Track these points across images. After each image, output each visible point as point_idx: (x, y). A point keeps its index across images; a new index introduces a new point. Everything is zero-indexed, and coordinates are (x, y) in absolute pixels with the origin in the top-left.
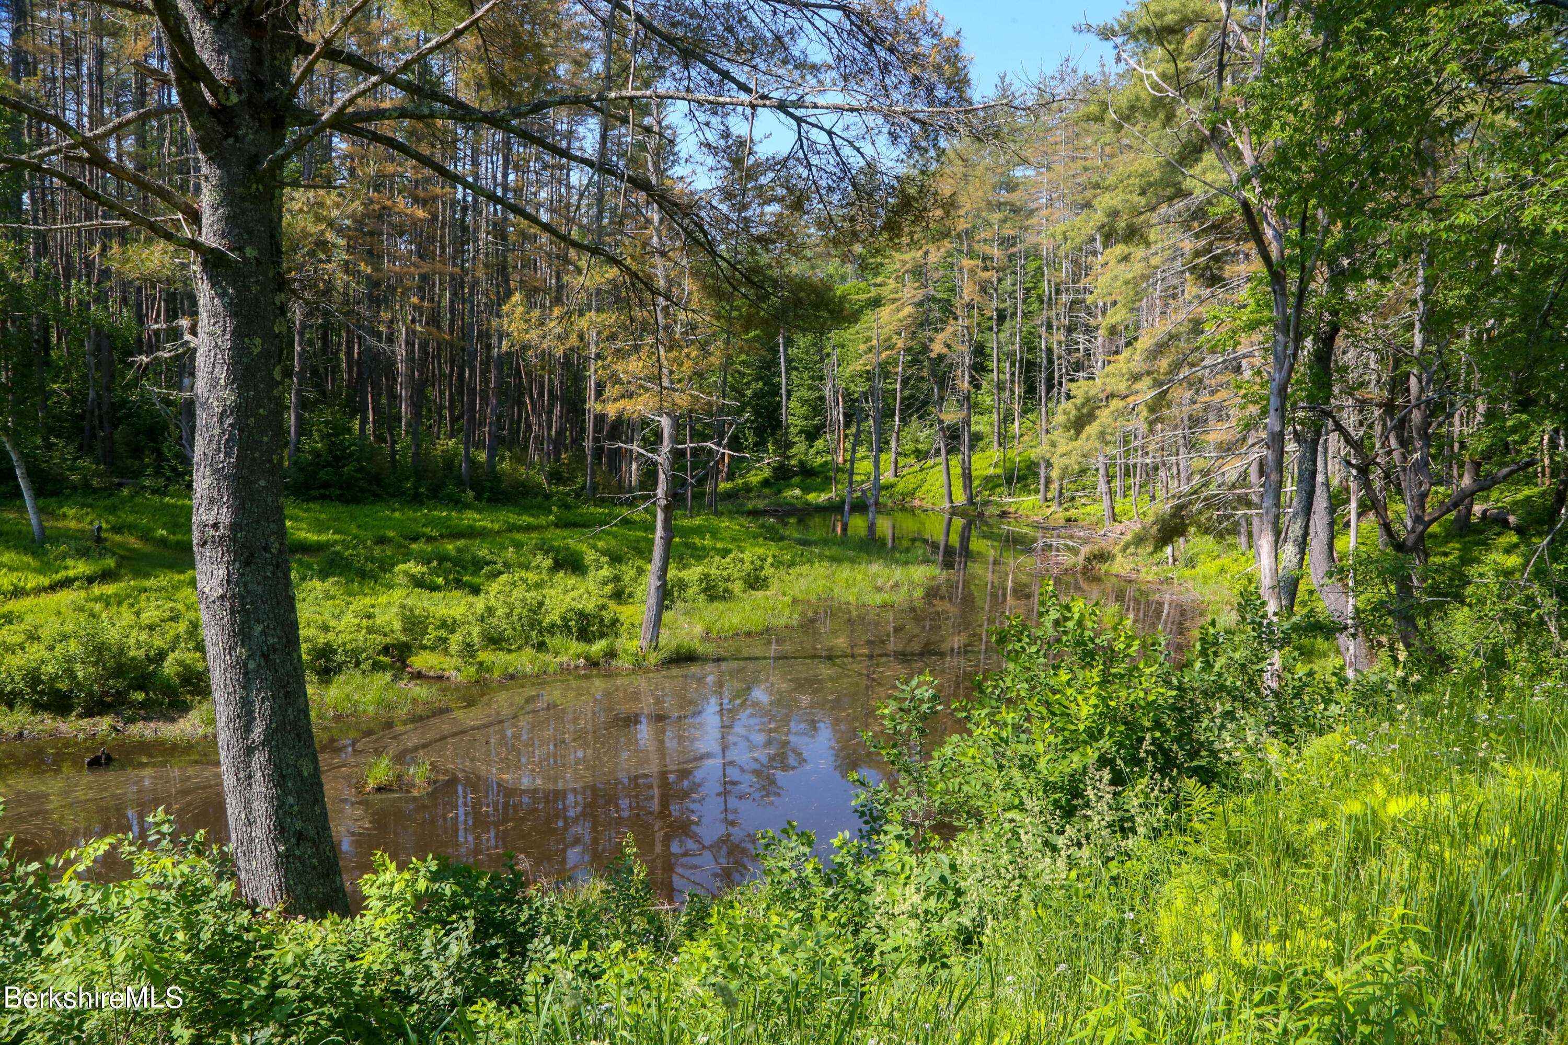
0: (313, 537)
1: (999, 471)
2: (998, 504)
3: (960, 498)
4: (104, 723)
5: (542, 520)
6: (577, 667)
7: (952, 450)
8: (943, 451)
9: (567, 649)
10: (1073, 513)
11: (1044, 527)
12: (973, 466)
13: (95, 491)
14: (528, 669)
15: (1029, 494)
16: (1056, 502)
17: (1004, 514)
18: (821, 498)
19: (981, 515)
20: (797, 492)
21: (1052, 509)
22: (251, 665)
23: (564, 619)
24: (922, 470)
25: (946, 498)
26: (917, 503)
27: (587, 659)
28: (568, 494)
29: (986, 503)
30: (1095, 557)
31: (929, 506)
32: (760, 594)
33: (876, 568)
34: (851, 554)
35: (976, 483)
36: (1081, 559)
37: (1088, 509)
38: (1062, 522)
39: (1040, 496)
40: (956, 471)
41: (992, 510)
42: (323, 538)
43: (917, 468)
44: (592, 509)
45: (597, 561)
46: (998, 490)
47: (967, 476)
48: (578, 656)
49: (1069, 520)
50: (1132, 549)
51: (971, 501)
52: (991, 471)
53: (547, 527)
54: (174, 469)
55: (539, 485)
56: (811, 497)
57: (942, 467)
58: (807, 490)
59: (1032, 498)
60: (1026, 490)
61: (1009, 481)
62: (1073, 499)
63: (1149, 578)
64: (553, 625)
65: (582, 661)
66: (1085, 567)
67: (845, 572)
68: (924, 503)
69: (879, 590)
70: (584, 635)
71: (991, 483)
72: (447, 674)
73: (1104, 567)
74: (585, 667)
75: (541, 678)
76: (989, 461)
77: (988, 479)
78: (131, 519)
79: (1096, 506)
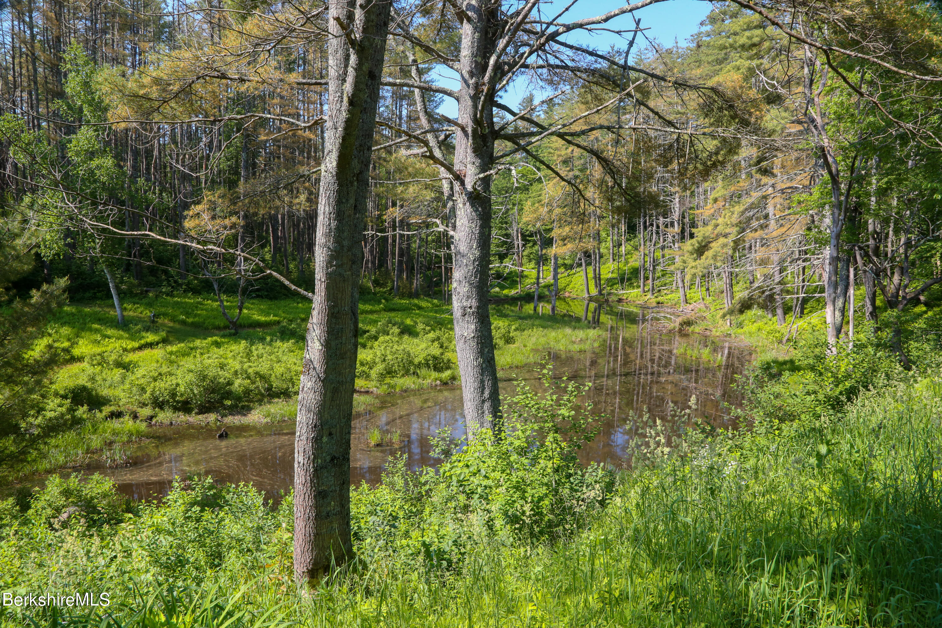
0: (263, 319)
1: (615, 275)
2: (616, 295)
3: (594, 291)
4: (212, 417)
5: (377, 308)
6: (436, 385)
7: (588, 264)
8: (584, 264)
9: (430, 376)
10: (660, 299)
11: (644, 307)
12: (602, 273)
13: (136, 295)
14: (413, 386)
15: (634, 288)
16: (650, 293)
17: (620, 301)
18: (512, 292)
19: (607, 301)
20: (497, 289)
21: (648, 297)
22: (484, 366)
23: (426, 360)
24: (569, 275)
25: (585, 291)
26: (567, 294)
27: (441, 381)
28: (385, 293)
29: (609, 294)
30: (685, 323)
31: (575, 296)
32: (512, 346)
33: (568, 331)
34: (549, 323)
35: (602, 282)
36: (677, 324)
37: (669, 296)
38: (654, 305)
39: (640, 290)
40: (591, 275)
41: (613, 298)
42: (267, 319)
43: (566, 274)
44: (399, 301)
45: (424, 329)
46: (615, 286)
47: (597, 278)
48: (436, 379)
49: (658, 303)
50: (728, 317)
51: (600, 292)
52: (610, 276)
53: (380, 311)
54: (176, 282)
55: (369, 288)
56: (506, 292)
57: (582, 273)
58: (503, 288)
59: (636, 290)
60: (631, 285)
61: (622, 280)
62: (659, 291)
63: (718, 334)
64: (420, 363)
65: (438, 382)
66: (680, 329)
67: (552, 334)
68: (571, 295)
69: (574, 342)
70: (438, 368)
71: (611, 282)
72: (371, 390)
73: (691, 329)
74: (440, 385)
75: (419, 391)
76: (608, 270)
77: (609, 280)
78: (163, 310)
79: (674, 295)
